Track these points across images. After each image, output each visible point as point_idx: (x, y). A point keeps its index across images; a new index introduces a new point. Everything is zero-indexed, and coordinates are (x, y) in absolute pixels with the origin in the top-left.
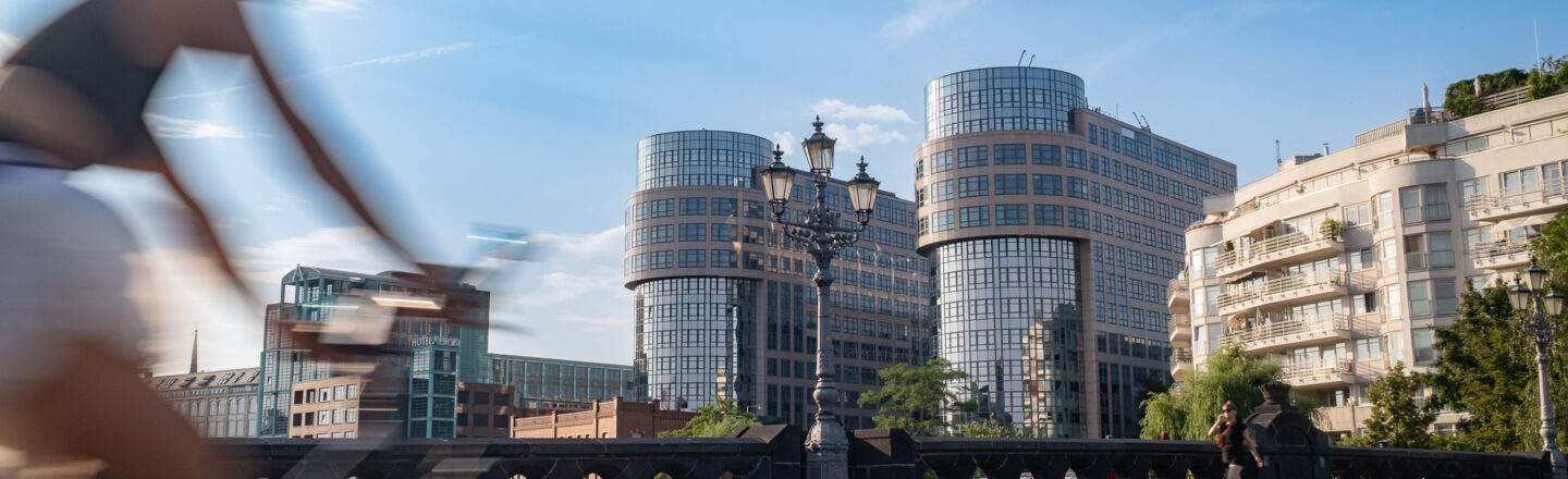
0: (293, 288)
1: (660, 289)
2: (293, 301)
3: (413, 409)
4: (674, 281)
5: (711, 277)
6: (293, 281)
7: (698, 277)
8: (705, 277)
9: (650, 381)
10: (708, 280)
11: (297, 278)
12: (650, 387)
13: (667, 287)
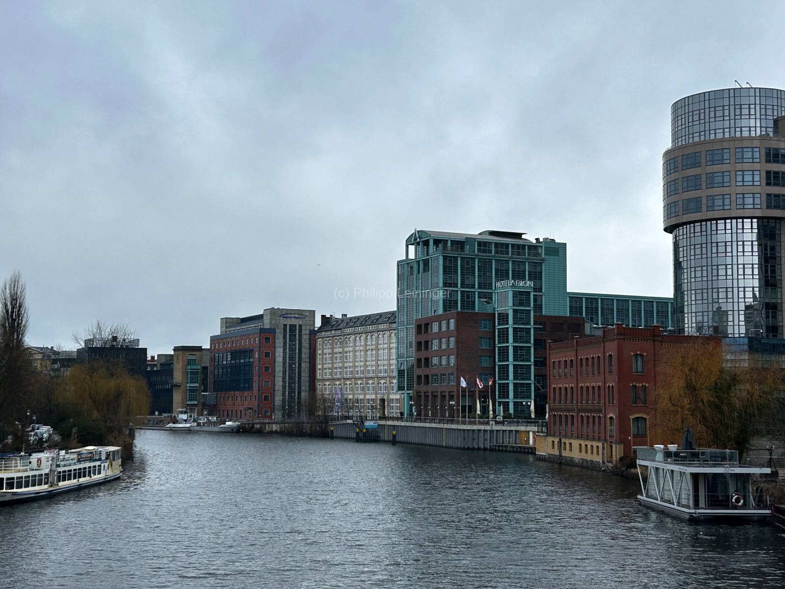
0: (413, 247)
1: (692, 231)
2: (413, 257)
3: (499, 337)
4: (704, 223)
5: (737, 218)
6: (413, 242)
7: (725, 219)
8: (731, 218)
9: (686, 311)
10: (734, 221)
11: (416, 239)
12: (686, 315)
13: (698, 229)
